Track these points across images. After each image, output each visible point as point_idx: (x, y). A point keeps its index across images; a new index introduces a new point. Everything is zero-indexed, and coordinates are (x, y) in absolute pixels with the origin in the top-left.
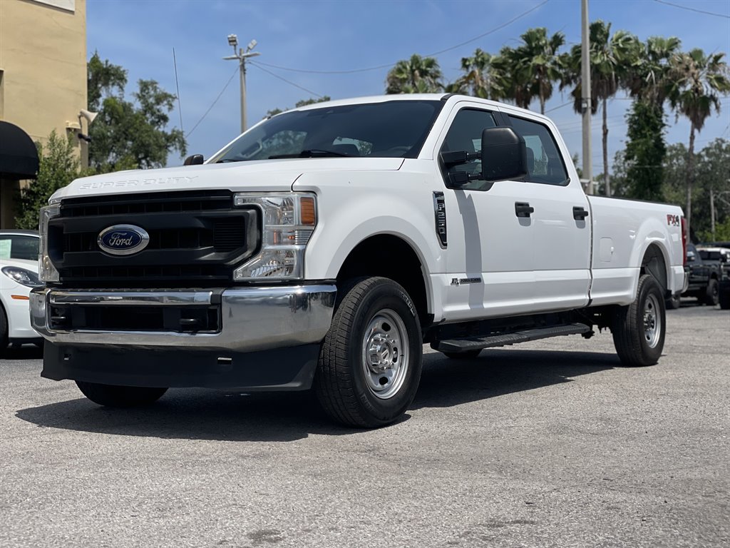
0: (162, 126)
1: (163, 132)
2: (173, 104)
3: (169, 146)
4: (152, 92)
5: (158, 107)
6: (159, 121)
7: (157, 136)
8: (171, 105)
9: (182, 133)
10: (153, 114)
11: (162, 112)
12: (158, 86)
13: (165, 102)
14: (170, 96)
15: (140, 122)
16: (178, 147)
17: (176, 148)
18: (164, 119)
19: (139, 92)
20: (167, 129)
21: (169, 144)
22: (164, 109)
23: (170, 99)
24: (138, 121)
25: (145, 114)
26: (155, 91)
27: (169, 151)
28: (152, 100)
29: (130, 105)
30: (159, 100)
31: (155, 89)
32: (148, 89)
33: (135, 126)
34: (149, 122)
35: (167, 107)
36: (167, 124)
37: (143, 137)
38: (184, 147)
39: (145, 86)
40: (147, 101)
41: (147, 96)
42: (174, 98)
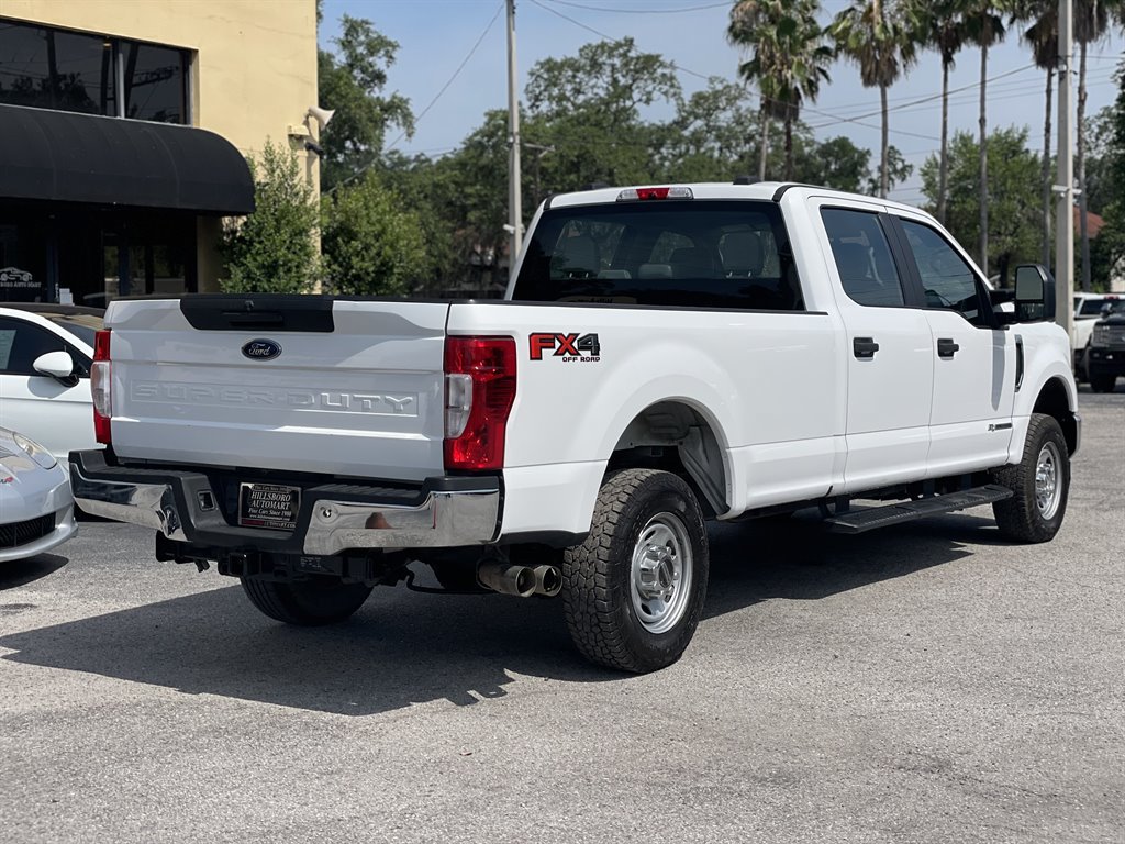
0: (376, 89)
1: (378, 98)
2: (394, 55)
3: (386, 119)
4: (362, 38)
5: (371, 59)
6: (372, 81)
7: (370, 106)
8: (391, 57)
9: (406, 102)
10: (364, 71)
11: (376, 68)
12: (372, 27)
13: (382, 52)
14: (389, 44)
15: (346, 83)
16: (401, 122)
17: (398, 124)
18: (380, 77)
19: (342, 37)
20: (384, 93)
21: (386, 116)
22: (379, 63)
23: (390, 49)
24: (342, 83)
25: (351, 72)
26: (367, 36)
27: (388, 127)
28: (361, 50)
29: (331, 56)
30: (372, 51)
31: (367, 32)
32: (357, 32)
33: (338, 90)
34: (356, 83)
35: (385, 59)
36: (385, 86)
37: (351, 109)
38: (411, 123)
39: (353, 28)
40: (355, 50)
41: (354, 43)
42: (395, 47)
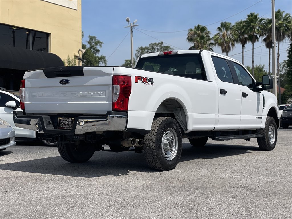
0: (97, 54)
1: (97, 56)
2: (102, 45)
3: (99, 62)
4: (94, 41)
5: (96, 46)
6: (96, 52)
7: (95, 58)
8: (101, 46)
9: (105, 57)
10: (94, 49)
11: (97, 49)
12: (96, 38)
13: (99, 45)
14: (101, 42)
15: (89, 52)
16: (103, 62)
17: (102, 63)
18: (98, 51)
19: (88, 41)
20: (99, 55)
21: (99, 61)
22: (98, 47)
23: (101, 44)
24: (88, 52)
25: (91, 49)
26: (95, 40)
27: (100, 63)
28: (93, 44)
29: (85, 45)
30: (96, 44)
31: (95, 39)
32: (92, 39)
33: (87, 54)
34: (92, 52)
35: (99, 46)
36: (99, 53)
37: (90, 58)
38: (106, 62)
39: (91, 38)
40: (92, 44)
41: (92, 42)
42: (102, 43)
